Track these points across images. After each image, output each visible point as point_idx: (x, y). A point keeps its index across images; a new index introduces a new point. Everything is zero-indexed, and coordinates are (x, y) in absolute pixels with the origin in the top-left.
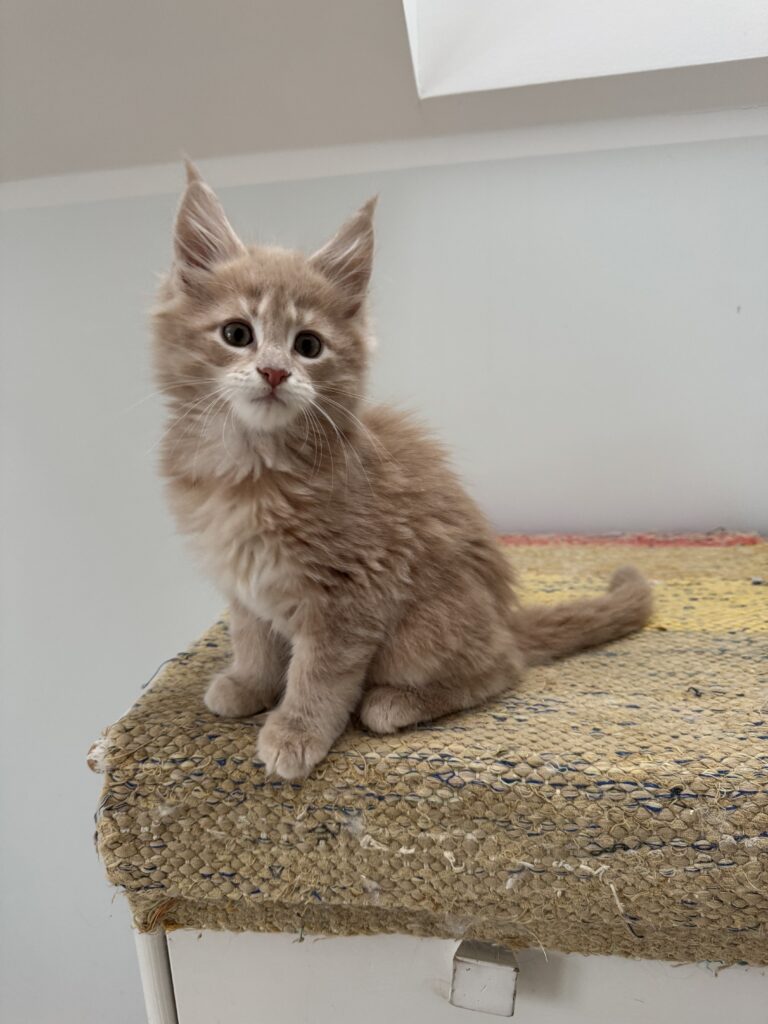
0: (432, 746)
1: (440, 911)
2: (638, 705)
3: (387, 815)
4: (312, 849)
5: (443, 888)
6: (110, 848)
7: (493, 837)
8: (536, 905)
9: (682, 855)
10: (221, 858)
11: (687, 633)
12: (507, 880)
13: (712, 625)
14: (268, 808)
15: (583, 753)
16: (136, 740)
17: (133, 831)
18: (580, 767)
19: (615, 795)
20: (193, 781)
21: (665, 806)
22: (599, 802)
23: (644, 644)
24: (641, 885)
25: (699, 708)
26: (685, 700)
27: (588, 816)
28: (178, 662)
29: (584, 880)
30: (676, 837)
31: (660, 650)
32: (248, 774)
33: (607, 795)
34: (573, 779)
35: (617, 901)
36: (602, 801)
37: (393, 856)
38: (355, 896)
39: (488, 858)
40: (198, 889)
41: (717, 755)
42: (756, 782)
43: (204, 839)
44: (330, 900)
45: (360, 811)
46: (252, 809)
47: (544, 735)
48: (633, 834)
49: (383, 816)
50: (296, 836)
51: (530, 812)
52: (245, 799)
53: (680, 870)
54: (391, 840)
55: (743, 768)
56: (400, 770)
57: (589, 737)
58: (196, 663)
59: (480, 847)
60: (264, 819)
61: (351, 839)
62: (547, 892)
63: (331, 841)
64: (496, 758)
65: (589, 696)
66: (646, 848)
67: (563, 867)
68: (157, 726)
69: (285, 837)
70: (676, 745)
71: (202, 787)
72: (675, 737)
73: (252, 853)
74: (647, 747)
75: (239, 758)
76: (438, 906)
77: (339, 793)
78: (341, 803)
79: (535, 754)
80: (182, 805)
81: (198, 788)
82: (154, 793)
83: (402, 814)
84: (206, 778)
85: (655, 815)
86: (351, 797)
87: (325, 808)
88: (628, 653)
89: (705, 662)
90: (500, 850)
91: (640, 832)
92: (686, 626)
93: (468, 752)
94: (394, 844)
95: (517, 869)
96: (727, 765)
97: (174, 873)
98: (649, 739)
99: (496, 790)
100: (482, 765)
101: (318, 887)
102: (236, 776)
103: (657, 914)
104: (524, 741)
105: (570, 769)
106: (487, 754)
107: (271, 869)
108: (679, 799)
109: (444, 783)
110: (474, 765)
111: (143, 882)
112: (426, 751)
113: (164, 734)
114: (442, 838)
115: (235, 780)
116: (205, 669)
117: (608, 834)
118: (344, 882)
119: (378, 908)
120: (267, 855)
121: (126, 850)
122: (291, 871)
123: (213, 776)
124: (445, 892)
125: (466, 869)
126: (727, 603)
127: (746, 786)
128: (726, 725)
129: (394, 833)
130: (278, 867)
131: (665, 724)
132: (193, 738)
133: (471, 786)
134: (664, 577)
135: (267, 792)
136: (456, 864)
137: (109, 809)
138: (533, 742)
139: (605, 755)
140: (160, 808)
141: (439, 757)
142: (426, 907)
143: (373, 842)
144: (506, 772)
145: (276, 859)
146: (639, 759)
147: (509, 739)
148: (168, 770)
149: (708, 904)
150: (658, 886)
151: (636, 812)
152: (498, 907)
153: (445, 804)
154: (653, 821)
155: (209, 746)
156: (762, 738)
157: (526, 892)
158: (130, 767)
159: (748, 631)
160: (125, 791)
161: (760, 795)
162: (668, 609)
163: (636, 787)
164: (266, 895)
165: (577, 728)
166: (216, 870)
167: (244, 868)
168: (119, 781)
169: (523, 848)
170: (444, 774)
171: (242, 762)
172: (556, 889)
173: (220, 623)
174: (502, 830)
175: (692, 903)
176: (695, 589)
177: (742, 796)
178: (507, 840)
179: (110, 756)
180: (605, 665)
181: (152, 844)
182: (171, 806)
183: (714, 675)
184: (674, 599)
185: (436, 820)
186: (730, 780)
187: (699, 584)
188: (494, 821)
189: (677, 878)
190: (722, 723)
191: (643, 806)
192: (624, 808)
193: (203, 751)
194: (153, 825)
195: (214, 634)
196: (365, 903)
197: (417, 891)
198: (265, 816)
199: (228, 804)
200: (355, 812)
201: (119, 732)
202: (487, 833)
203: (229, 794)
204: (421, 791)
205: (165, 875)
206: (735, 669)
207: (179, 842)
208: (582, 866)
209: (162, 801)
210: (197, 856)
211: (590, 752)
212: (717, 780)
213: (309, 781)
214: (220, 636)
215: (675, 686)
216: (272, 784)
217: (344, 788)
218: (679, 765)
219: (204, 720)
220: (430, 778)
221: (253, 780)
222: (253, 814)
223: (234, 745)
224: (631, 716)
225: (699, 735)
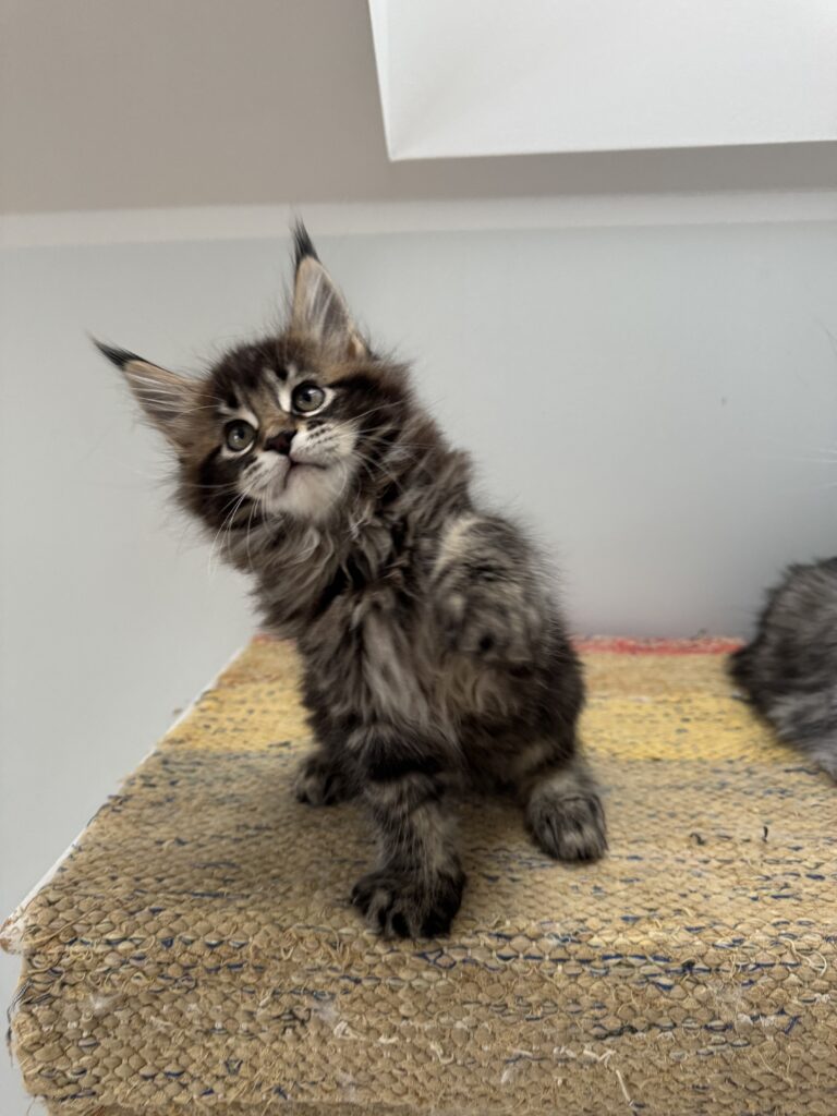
1: (424, 1106)
2: (639, 854)
3: (364, 1001)
4: (277, 1039)
5: (429, 1081)
6: (28, 1051)
7: (486, 1025)
8: (533, 1095)
9: (694, 1037)
10: (167, 1054)
11: (683, 763)
12: (501, 1070)
13: (708, 753)
14: (224, 994)
15: (586, 919)
16: (61, 915)
17: (58, 1028)
18: (584, 938)
19: (623, 970)
20: (132, 967)
21: (676, 983)
22: (606, 980)
23: (639, 778)
24: (650, 1070)
25: (704, 857)
26: (690, 847)
27: (592, 995)
28: (110, 810)
29: (588, 1067)
30: (689, 1017)
31: (659, 784)
32: (200, 956)
34: (576, 952)
35: (624, 1090)
36: (608, 979)
37: (371, 1045)
38: (326, 1092)
39: (481, 1048)
40: (138, 1093)
41: (730, 921)
42: (774, 952)
43: (146, 1033)
44: (296, 1096)
45: (333, 995)
46: (205, 996)
47: (542, 899)
48: (642, 1015)
49: (359, 1001)
50: (258, 1024)
51: (529, 992)
52: (197, 985)
53: (693, 1053)
54: (369, 1029)
55: (759, 937)
56: (379, 949)
57: (591, 899)
58: (130, 811)
59: (472, 1035)
60: (219, 1007)
61: (322, 1027)
62: (545, 1081)
63: (299, 1029)
64: (491, 931)
66: (656, 1031)
67: (565, 1053)
68: (89, 898)
69: (244, 1026)
70: (684, 905)
71: (144, 973)
72: (684, 896)
73: (204, 1047)
74: (655, 910)
75: (189, 937)
76: (422, 1100)
77: (308, 976)
78: (311, 986)
79: (533, 924)
80: (120, 994)
81: (139, 974)
82: (85, 982)
83: (382, 999)
84: (149, 963)
85: (666, 993)
86: (323, 981)
87: (291, 992)
88: (624, 788)
89: (707, 800)
90: (495, 1039)
91: (648, 1011)
92: (681, 754)
94: (372, 1032)
95: (513, 1057)
96: (741, 933)
97: (108, 1076)
98: (655, 897)
99: (490, 969)
100: (474, 940)
101: (282, 1083)
102: (185, 959)
103: (666, 1100)
104: (520, 907)
105: (573, 941)
106: (480, 926)
107: (227, 1064)
108: (691, 974)
109: (431, 964)
110: (465, 939)
111: (70, 1090)
113: (99, 908)
114: (427, 1026)
115: (185, 964)
116: (144, 817)
117: (615, 1015)
118: (313, 1076)
119: (354, 1105)
120: (224, 1047)
121: (49, 1052)
122: (251, 1066)
123: (158, 959)
124: (431, 1085)
125: (455, 1061)
126: (720, 725)
127: (763, 958)
128: (738, 883)
129: (373, 1022)
130: (236, 1061)
131: (671, 879)
132: (132, 913)
133: (462, 967)
134: (651, 691)
135: (224, 977)
136: (444, 1055)
137: (28, 1003)
138: (531, 907)
139: (610, 921)
140: (91, 998)
142: (409, 1102)
143: (349, 1031)
145: (233, 1052)
146: (647, 927)
147: (504, 905)
148: (102, 954)
149: (721, 1087)
150: (668, 1071)
151: (646, 990)
152: (491, 1099)
153: (432, 987)
154: (663, 1000)
155: (151, 923)
156: (775, 897)
157: (523, 1082)
158: (55, 950)
159: (747, 760)
160: (48, 980)
161: (777, 968)
162: (659, 731)
163: (644, 961)
164: (220, 1096)
165: (577, 887)
166: (160, 1069)
167: (194, 1065)
168: (41, 968)
169: (521, 1035)
170: (431, 953)
171: (192, 942)
172: (556, 1078)
173: (157, 754)
174: (496, 1015)
175: (704, 1088)
176: (686, 707)
177: (759, 970)
178: (503, 1028)
179: (29, 937)
181: (81, 1043)
182: (107, 995)
183: (716, 816)
184: (665, 719)
185: (421, 1006)
186: (746, 951)
187: (689, 701)
188: (488, 1005)
189: (689, 1062)
190: (733, 878)
191: (653, 983)
192: (633, 986)
193: (145, 929)
194: (83, 1019)
195: (150, 769)
196: (338, 1099)
197: (399, 1084)
198: (221, 1003)
199: (175, 991)
200: (328, 997)
201: (41, 905)
202: (478, 1020)
203: (176, 981)
204: (403, 975)
205: (98, 1079)
206: (739, 809)
207: (115, 1037)
208: (586, 1052)
209: (95, 990)
210: (137, 1053)
211: (593, 919)
212: (732, 952)
213: (274, 961)
214: (160, 772)
215: (677, 830)
216: (230, 967)
217: (315, 970)
218: (691, 934)
219: (145, 889)
220: (413, 959)
221: (206, 963)
222: (206, 1001)
223: (183, 921)
224: (634, 869)
225: (709, 893)
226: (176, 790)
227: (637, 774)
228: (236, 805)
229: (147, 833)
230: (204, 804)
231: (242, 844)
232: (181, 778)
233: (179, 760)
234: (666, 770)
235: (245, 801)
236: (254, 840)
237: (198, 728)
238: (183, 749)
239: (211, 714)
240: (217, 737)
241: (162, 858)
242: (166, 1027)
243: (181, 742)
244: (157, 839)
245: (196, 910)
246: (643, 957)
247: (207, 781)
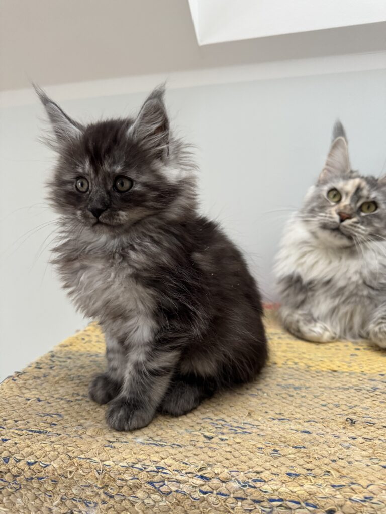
0: (152, 459)
2: (309, 430)
3: (115, 511)
11: (351, 374)
13: (368, 369)
14: (35, 495)
15: (262, 472)
18: (258, 484)
19: (282, 511)
23: (321, 382)
25: (355, 436)
26: (344, 428)
28: (11, 379)
31: (332, 386)
32: (22, 470)
33: (276, 510)
34: (252, 495)
41: (364, 483)
45: (96, 504)
46: (25, 495)
47: (236, 454)
49: (112, 509)
52: (20, 488)
56: (126, 477)
57: (268, 457)
60: (33, 503)
64: (197, 474)
65: (276, 421)
70: (333, 468)
72: (334, 461)
74: (312, 470)
75: (19, 457)
77: (83, 490)
78: (83, 497)
79: (226, 471)
83: (126, 510)
86: (91, 494)
87: (73, 499)
88: (309, 387)
89: (362, 398)
92: (351, 369)
93: (177, 465)
96: (371, 492)
98: (314, 462)
99: (194, 499)
100: (185, 478)
102: (14, 471)
104: (220, 459)
105: (249, 486)
106: (191, 469)
109: (157, 490)
110: (179, 477)
112: (147, 462)
115: (14, 474)
116: (26, 385)
128: (373, 452)
131: (327, 448)
133: (175, 494)
135: (35, 485)
138: (227, 459)
139: (278, 475)
141: (156, 470)
144: (202, 485)
146: (304, 481)
147: (210, 457)
153: (157, 506)
162: (340, 355)
163: (299, 506)
165: (262, 448)
170: (157, 483)
171: (20, 460)
173: (52, 352)
180: (292, 396)
183: (367, 409)
184: (346, 348)
186: (374, 506)
190: (371, 451)
195: (44, 359)
198: (34, 501)
200: (93, 505)
203: (9, 483)
204: (140, 494)
211: (267, 472)
212: (363, 506)
213: (63, 478)
214: (46, 361)
215: (338, 416)
216: (39, 479)
217: (86, 486)
218: (334, 490)
219: (4, 427)
220: (147, 485)
221: (25, 475)
222: (26, 498)
223: (17, 447)
224: (303, 440)
225: (352, 460)
226: (51, 372)
227: (320, 380)
228: (78, 382)
229: (23, 393)
230: (62, 380)
231: (72, 404)
232: (57, 365)
233: (61, 356)
234: (339, 378)
235: (84, 380)
236: (80, 402)
237: (78, 340)
238: (65, 350)
239: (89, 333)
240: (86, 345)
241: (24, 408)
242: (4, 511)
243: (67, 346)
244: (27, 398)
245: (27, 441)
246: (298, 503)
247: (69, 368)
